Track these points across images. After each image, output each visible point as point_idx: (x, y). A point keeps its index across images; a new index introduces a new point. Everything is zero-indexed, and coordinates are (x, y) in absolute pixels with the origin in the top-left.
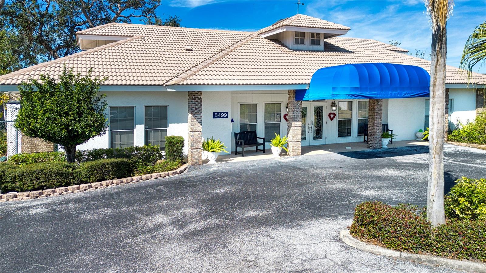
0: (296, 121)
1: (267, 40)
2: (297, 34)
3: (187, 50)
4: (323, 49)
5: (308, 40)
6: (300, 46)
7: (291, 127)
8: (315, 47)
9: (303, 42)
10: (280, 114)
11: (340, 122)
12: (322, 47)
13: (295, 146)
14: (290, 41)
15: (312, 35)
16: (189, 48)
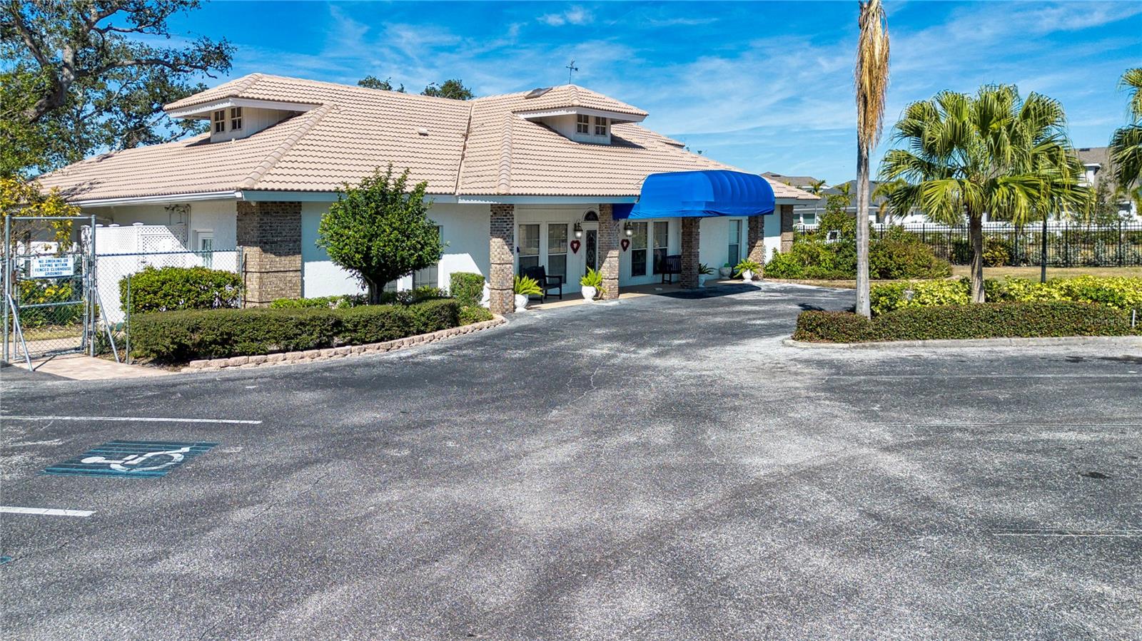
0: (613, 249)
1: (530, 123)
2: (579, 117)
3: (421, 134)
4: (609, 142)
5: (592, 127)
6: (583, 137)
7: (606, 257)
8: (601, 139)
9: (586, 131)
10: (566, 241)
11: (634, 252)
12: (608, 140)
13: (610, 285)
14: (572, 128)
15: (598, 119)
16: (424, 130)
